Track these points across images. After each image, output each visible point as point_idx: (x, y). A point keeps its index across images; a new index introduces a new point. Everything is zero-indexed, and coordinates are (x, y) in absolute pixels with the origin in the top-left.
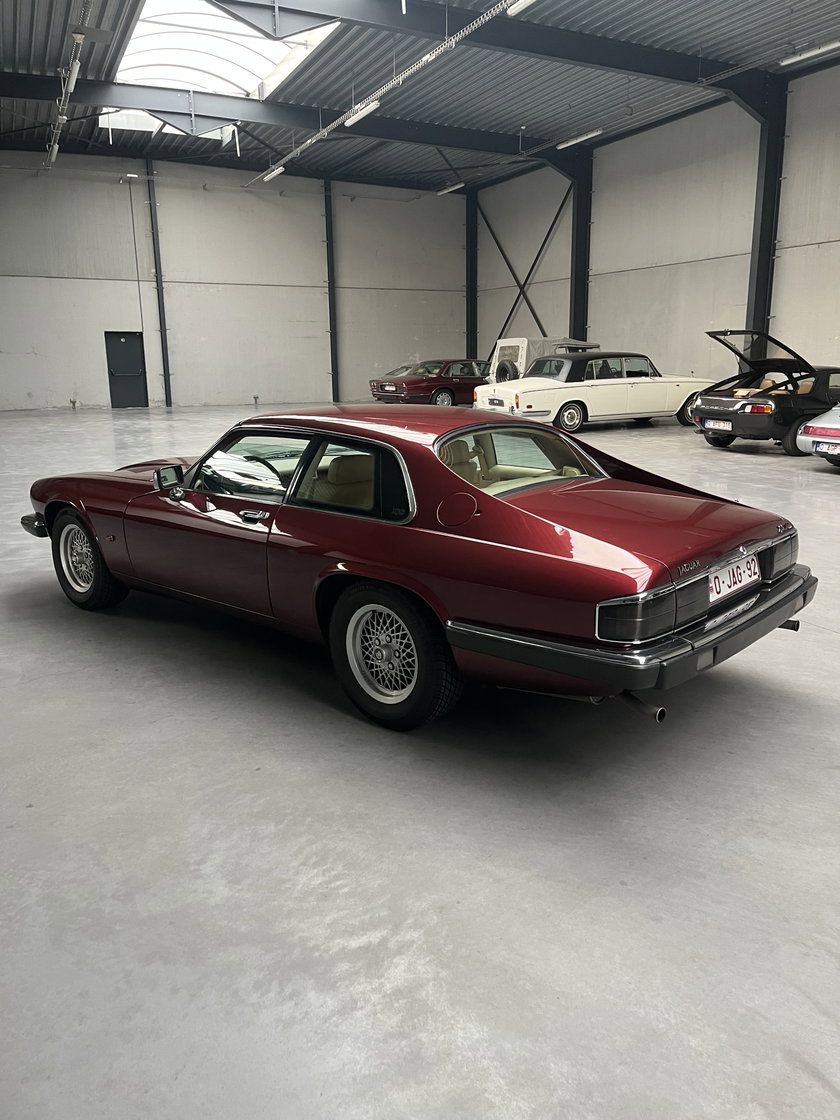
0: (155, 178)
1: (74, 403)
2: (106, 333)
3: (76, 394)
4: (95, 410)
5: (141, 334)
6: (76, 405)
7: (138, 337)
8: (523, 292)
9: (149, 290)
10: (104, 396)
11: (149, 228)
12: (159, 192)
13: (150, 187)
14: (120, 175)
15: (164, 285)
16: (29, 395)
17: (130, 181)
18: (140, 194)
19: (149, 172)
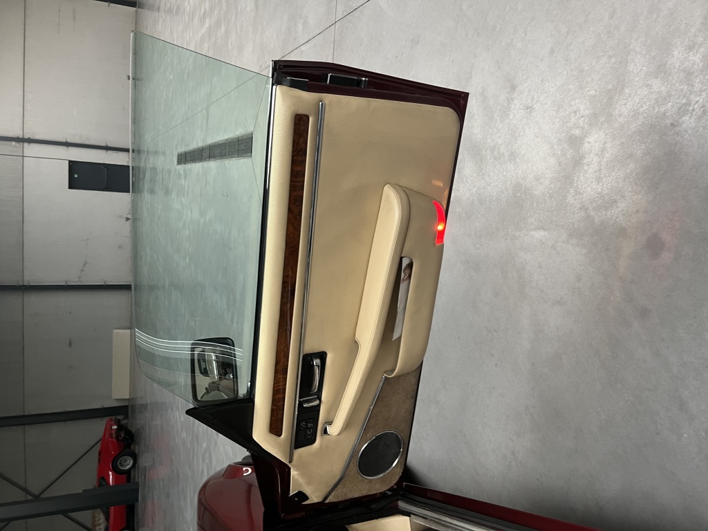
1: (128, 219)
3: (121, 217)
5: (70, 162)
6: (129, 216)
7: (73, 166)
9: (30, 149)
15: (26, 137)
16: (120, 247)
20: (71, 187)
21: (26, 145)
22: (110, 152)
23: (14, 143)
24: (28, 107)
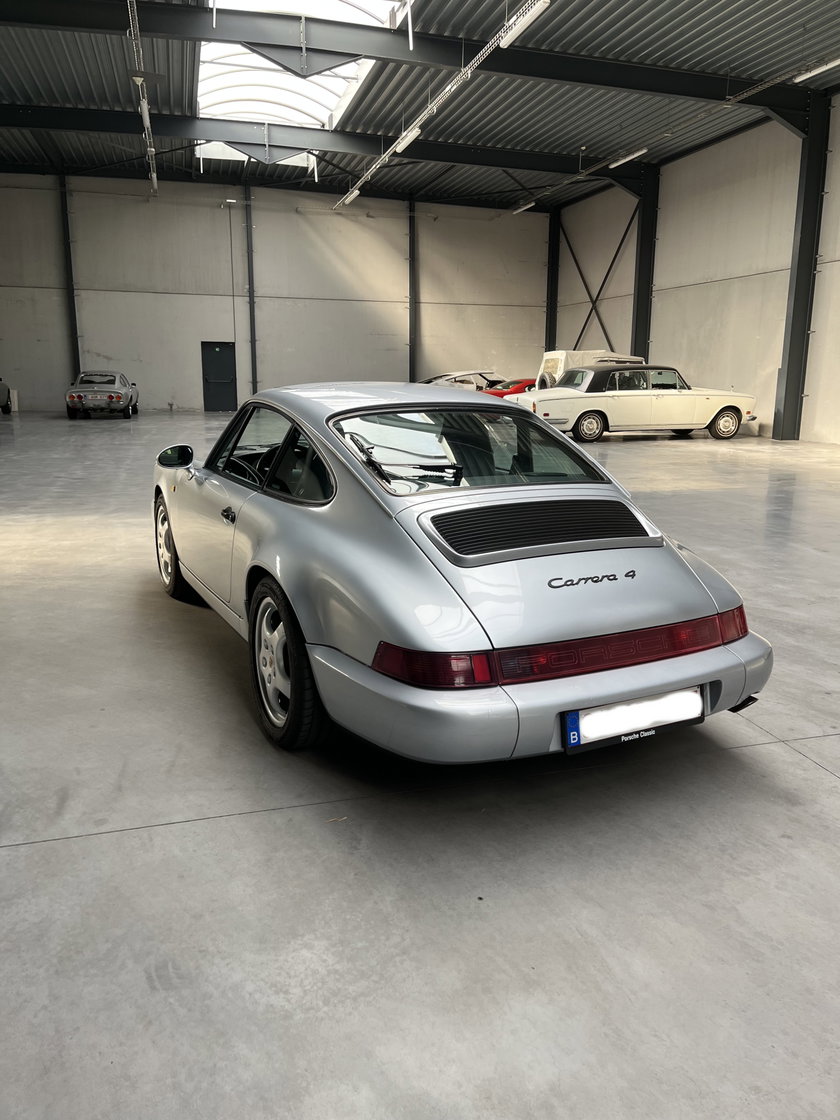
0: (253, 203)
1: (171, 405)
2: (202, 343)
3: (173, 398)
4: (188, 412)
5: (234, 344)
6: (173, 407)
7: (230, 347)
8: (594, 308)
9: (242, 304)
10: (198, 400)
11: (245, 247)
12: (255, 215)
13: (247, 210)
14: (220, 201)
17: (230, 206)
18: (238, 217)
19: (247, 197)
20: (204, 344)
21: (247, 299)
23: (247, 287)
24: (289, 302)
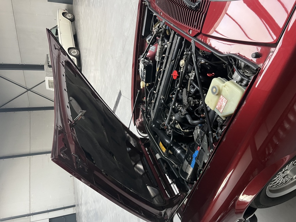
5: (50, 219)
8: (30, 90)
9: (33, 218)
21: (31, 216)
22: (66, 209)
23: (26, 217)
24: (32, 200)
